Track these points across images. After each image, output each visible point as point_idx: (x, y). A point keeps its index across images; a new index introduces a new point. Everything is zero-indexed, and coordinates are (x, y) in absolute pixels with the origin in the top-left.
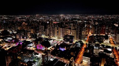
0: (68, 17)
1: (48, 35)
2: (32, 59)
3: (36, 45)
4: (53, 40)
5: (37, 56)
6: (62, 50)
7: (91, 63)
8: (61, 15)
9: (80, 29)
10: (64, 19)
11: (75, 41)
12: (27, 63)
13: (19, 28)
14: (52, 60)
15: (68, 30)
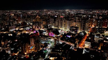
0: (73, 12)
1: (57, 26)
2: (47, 41)
3: (48, 33)
4: (61, 30)
5: (50, 40)
7: (91, 46)
8: (67, 10)
9: (84, 21)
10: (69, 14)
11: (79, 32)
12: (44, 44)
13: (34, 20)
14: (61, 43)
15: (73, 23)
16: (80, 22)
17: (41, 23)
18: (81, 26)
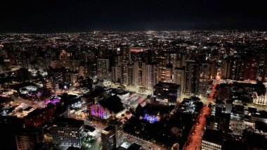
0: (164, 37)
1: (119, 81)
3: (89, 106)
4: (128, 94)
5: (90, 133)
6: (151, 119)
9: (195, 67)
11: (181, 99)
13: (53, 64)
16: (183, 68)
17: (73, 72)
18: (187, 79)
